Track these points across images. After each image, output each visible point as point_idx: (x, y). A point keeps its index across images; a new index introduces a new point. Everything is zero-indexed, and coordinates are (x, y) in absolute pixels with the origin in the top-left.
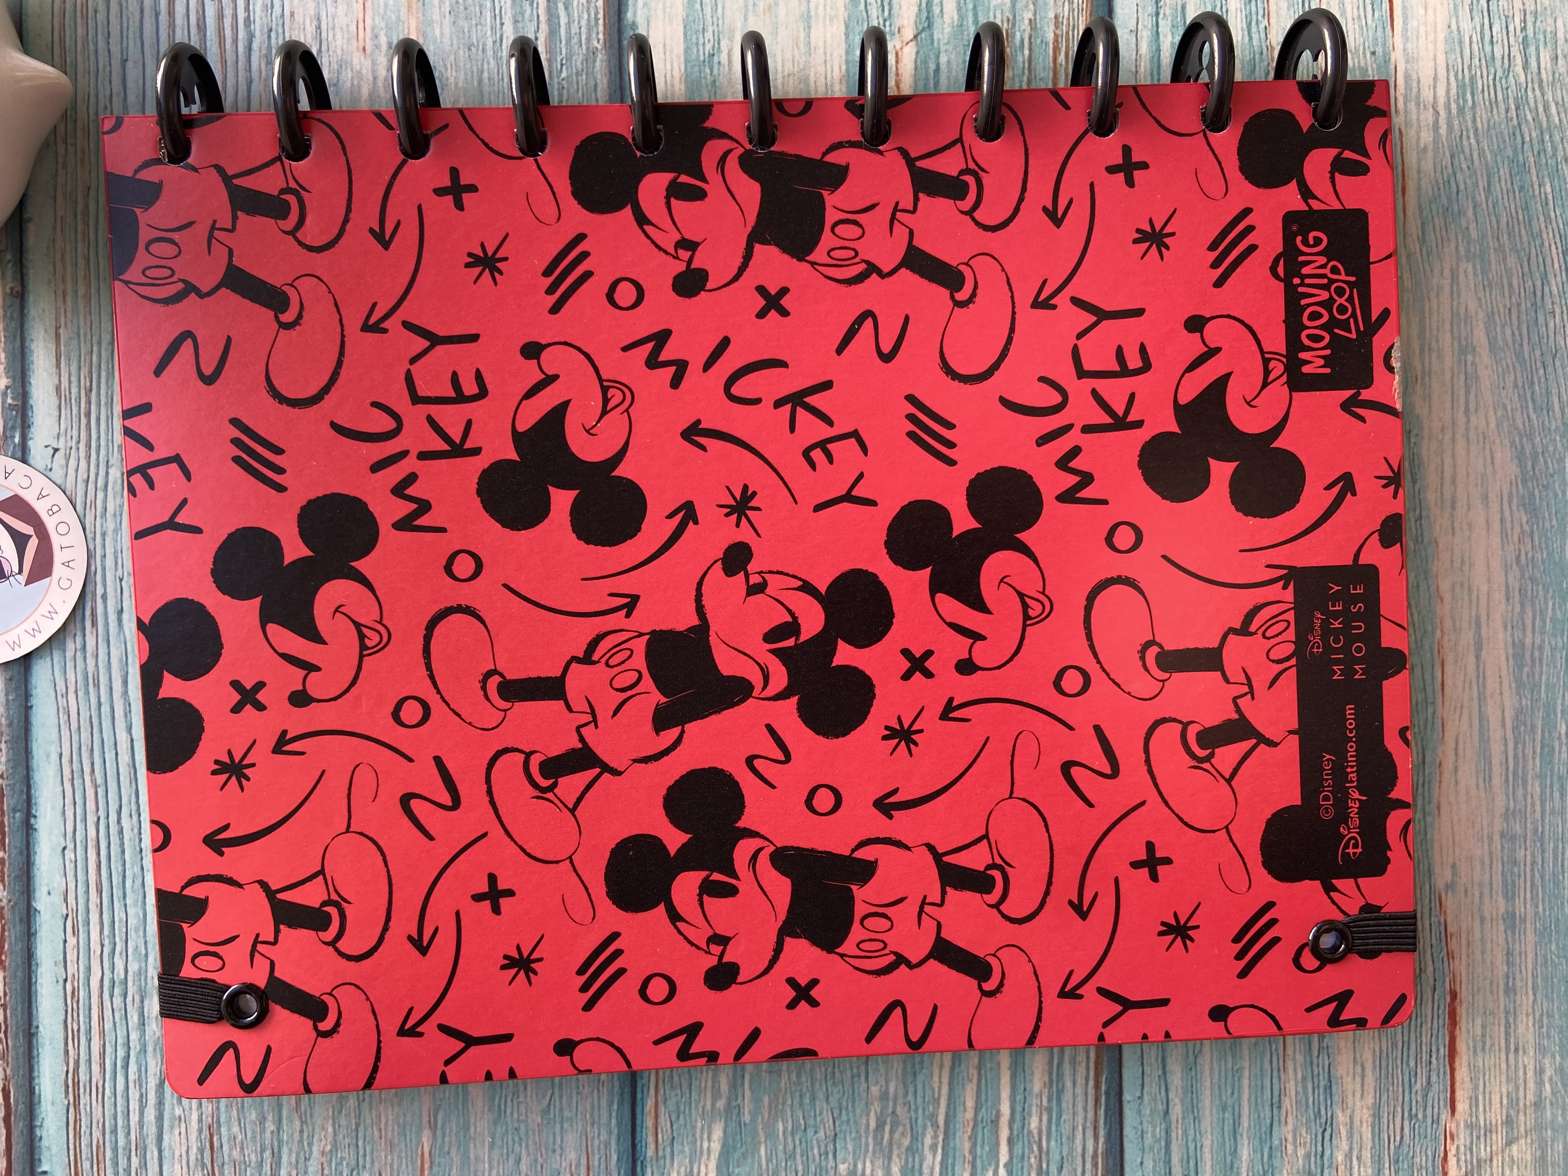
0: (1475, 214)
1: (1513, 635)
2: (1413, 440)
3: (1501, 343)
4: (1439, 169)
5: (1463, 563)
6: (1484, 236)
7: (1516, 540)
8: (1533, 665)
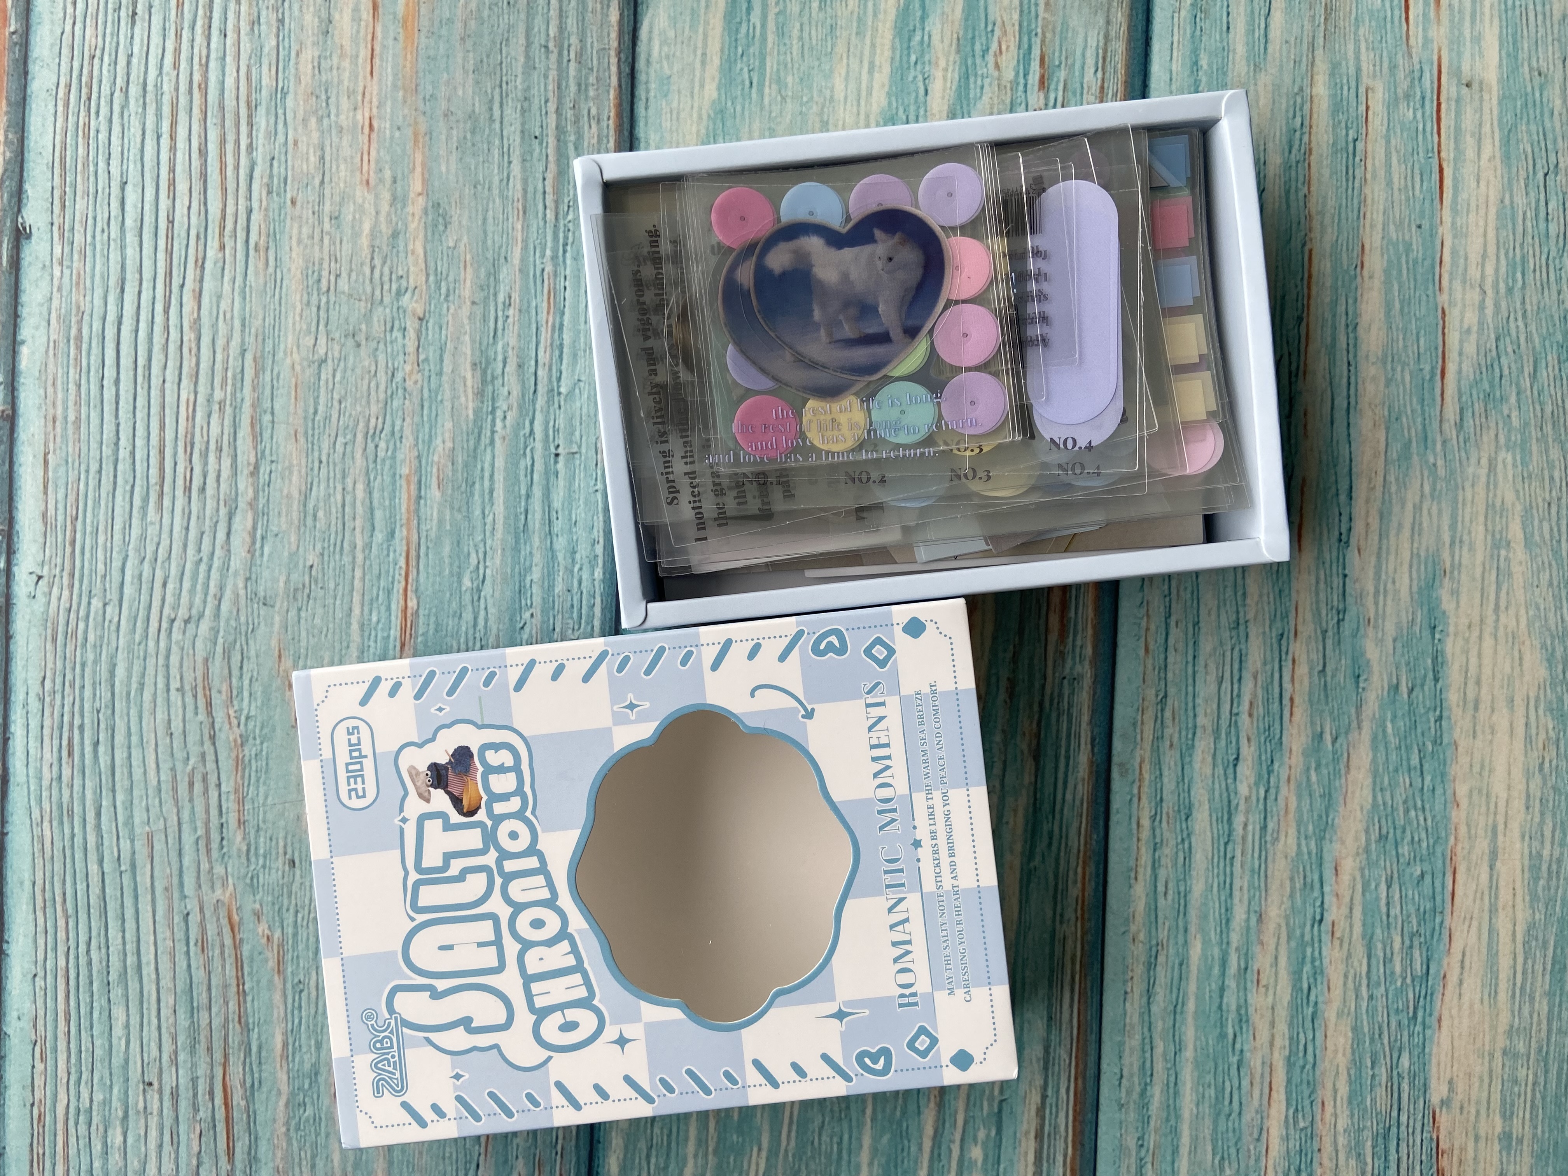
0: (1518, 401)
1: (1530, 846)
2: (1437, 636)
3: (1537, 538)
4: (1482, 353)
5: (1482, 767)
6: (1527, 424)
7: (1541, 746)
8: (1550, 878)
